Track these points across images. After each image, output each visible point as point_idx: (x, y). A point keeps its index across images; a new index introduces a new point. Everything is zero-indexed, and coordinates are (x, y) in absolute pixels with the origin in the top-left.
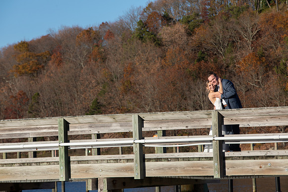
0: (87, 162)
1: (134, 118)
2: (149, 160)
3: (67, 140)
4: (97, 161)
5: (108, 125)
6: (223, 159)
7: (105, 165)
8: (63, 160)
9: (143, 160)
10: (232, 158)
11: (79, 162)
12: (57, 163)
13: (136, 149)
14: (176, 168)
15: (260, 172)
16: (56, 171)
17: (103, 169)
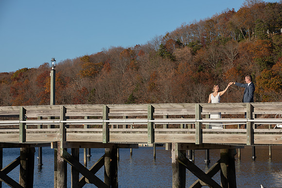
0: (165, 132)
1: (196, 106)
2: (205, 133)
3: (153, 119)
4: (172, 132)
5: (180, 110)
6: (252, 133)
7: (176, 134)
8: (150, 131)
9: (201, 132)
10: (258, 133)
11: (160, 132)
12: (146, 132)
13: (197, 126)
14: (222, 138)
15: (276, 142)
16: (145, 137)
17: (176, 137)
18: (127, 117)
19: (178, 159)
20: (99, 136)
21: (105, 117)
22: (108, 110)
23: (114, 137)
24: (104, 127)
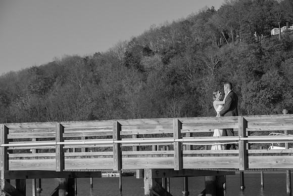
0: (136, 156)
1: (174, 121)
2: (186, 155)
3: (119, 139)
4: (144, 155)
5: (153, 127)
6: (246, 155)
7: (150, 158)
8: (116, 154)
9: (181, 155)
10: (254, 155)
11: (129, 156)
12: (112, 156)
13: (176, 147)
14: (208, 162)
15: (276, 166)
16: (110, 163)
17: (149, 162)
18: (86, 138)
19: (153, 189)
20: (51, 163)
21: (58, 138)
22: (62, 129)
23: (70, 164)
24: (58, 151)
